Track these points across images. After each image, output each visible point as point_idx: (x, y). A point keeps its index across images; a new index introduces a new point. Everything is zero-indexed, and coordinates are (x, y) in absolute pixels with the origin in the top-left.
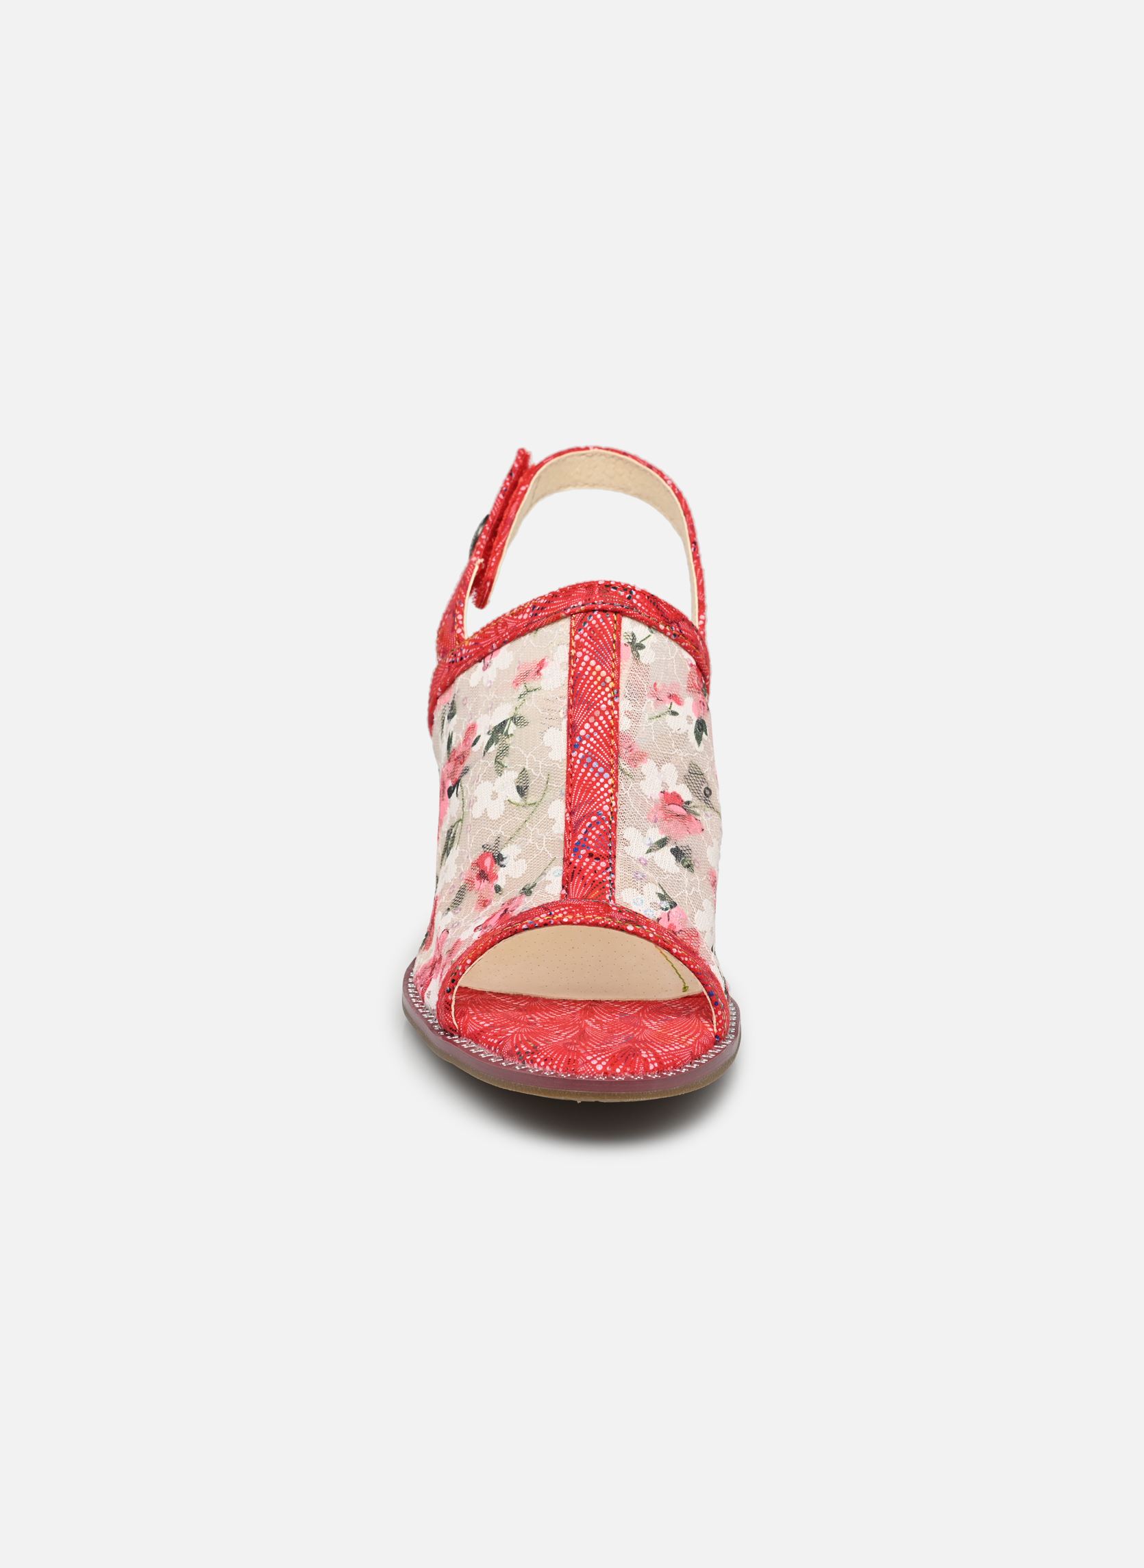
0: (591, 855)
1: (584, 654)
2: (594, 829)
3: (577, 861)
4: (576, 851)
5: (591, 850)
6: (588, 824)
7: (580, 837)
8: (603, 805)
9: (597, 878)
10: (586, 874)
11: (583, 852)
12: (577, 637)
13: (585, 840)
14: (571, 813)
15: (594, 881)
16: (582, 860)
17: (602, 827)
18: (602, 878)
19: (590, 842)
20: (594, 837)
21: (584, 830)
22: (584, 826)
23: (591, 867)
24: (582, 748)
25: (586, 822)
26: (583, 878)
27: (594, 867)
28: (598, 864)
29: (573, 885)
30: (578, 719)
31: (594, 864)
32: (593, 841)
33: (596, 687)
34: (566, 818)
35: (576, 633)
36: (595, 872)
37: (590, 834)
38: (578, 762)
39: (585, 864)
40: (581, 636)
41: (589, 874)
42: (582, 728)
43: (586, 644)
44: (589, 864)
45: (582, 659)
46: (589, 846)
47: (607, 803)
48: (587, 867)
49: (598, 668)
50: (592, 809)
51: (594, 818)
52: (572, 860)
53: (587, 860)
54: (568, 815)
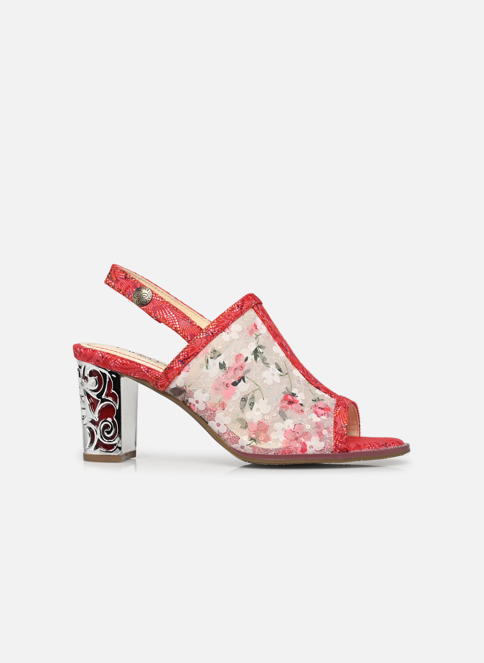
35: (258, 314)
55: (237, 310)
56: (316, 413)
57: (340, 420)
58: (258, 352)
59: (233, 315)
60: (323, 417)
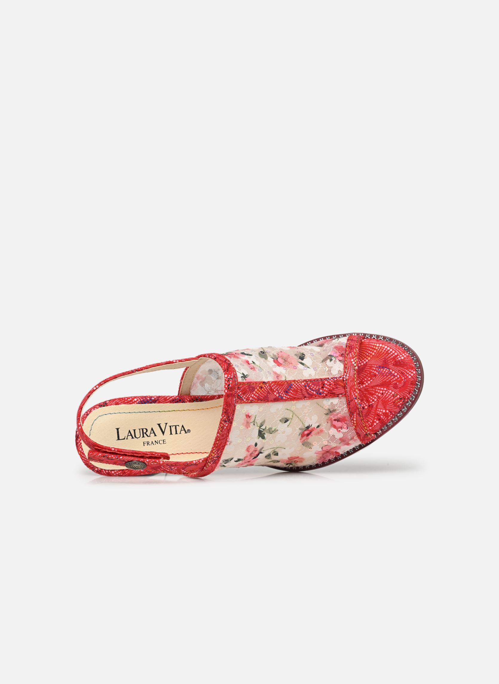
0: (323, 387)
1: (251, 397)
2: (312, 388)
3: (325, 392)
4: (320, 393)
5: (320, 387)
6: (310, 390)
7: (315, 393)
8: (302, 385)
9: (333, 384)
10: (331, 388)
11: (321, 391)
12: (245, 400)
13: (316, 390)
14: (305, 397)
15: (335, 385)
16: (325, 391)
17: (311, 384)
18: (332, 382)
19: (317, 388)
20: (315, 387)
21: (312, 392)
22: (310, 392)
23: (328, 387)
24: (283, 395)
25: (309, 391)
26: (333, 389)
27: (328, 385)
28: (326, 384)
29: (337, 392)
30: (273, 397)
31: (326, 386)
32: (316, 387)
33: (262, 391)
34: (306, 399)
35: (243, 400)
36: (330, 385)
37: (314, 389)
38: (287, 396)
39: (327, 389)
40: (245, 398)
41: (331, 387)
42: (276, 395)
43: (248, 396)
44: (326, 388)
45: (253, 397)
46: (319, 388)
47: (301, 384)
48: (328, 388)
49: (256, 390)
50: (304, 389)
51: (308, 388)
52: (324, 395)
53: (325, 389)
54: (305, 399)
55: (227, 425)
56: (335, 427)
57: (361, 430)
58: (262, 431)
59: (226, 433)
60: (344, 430)
